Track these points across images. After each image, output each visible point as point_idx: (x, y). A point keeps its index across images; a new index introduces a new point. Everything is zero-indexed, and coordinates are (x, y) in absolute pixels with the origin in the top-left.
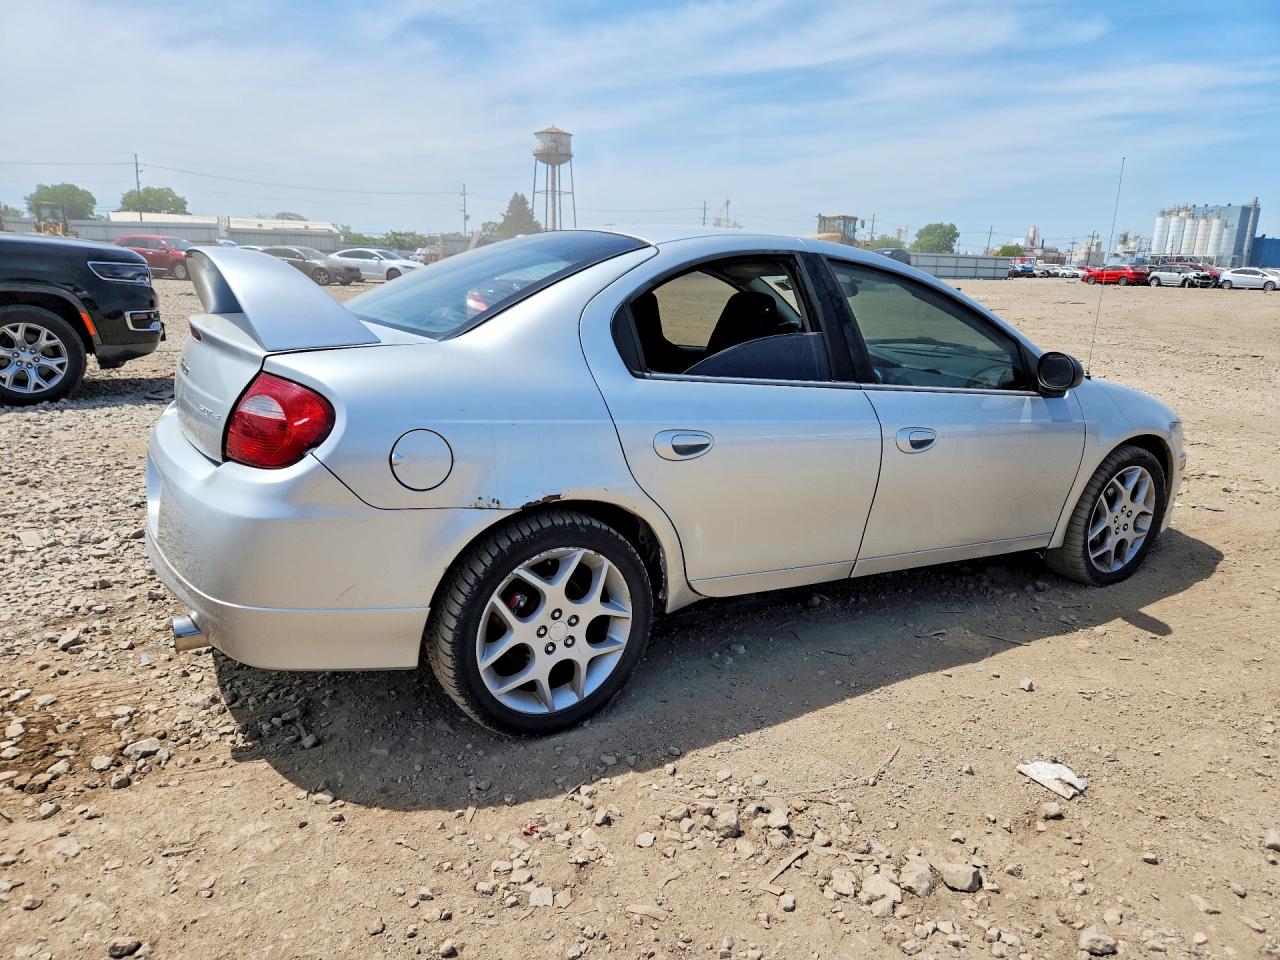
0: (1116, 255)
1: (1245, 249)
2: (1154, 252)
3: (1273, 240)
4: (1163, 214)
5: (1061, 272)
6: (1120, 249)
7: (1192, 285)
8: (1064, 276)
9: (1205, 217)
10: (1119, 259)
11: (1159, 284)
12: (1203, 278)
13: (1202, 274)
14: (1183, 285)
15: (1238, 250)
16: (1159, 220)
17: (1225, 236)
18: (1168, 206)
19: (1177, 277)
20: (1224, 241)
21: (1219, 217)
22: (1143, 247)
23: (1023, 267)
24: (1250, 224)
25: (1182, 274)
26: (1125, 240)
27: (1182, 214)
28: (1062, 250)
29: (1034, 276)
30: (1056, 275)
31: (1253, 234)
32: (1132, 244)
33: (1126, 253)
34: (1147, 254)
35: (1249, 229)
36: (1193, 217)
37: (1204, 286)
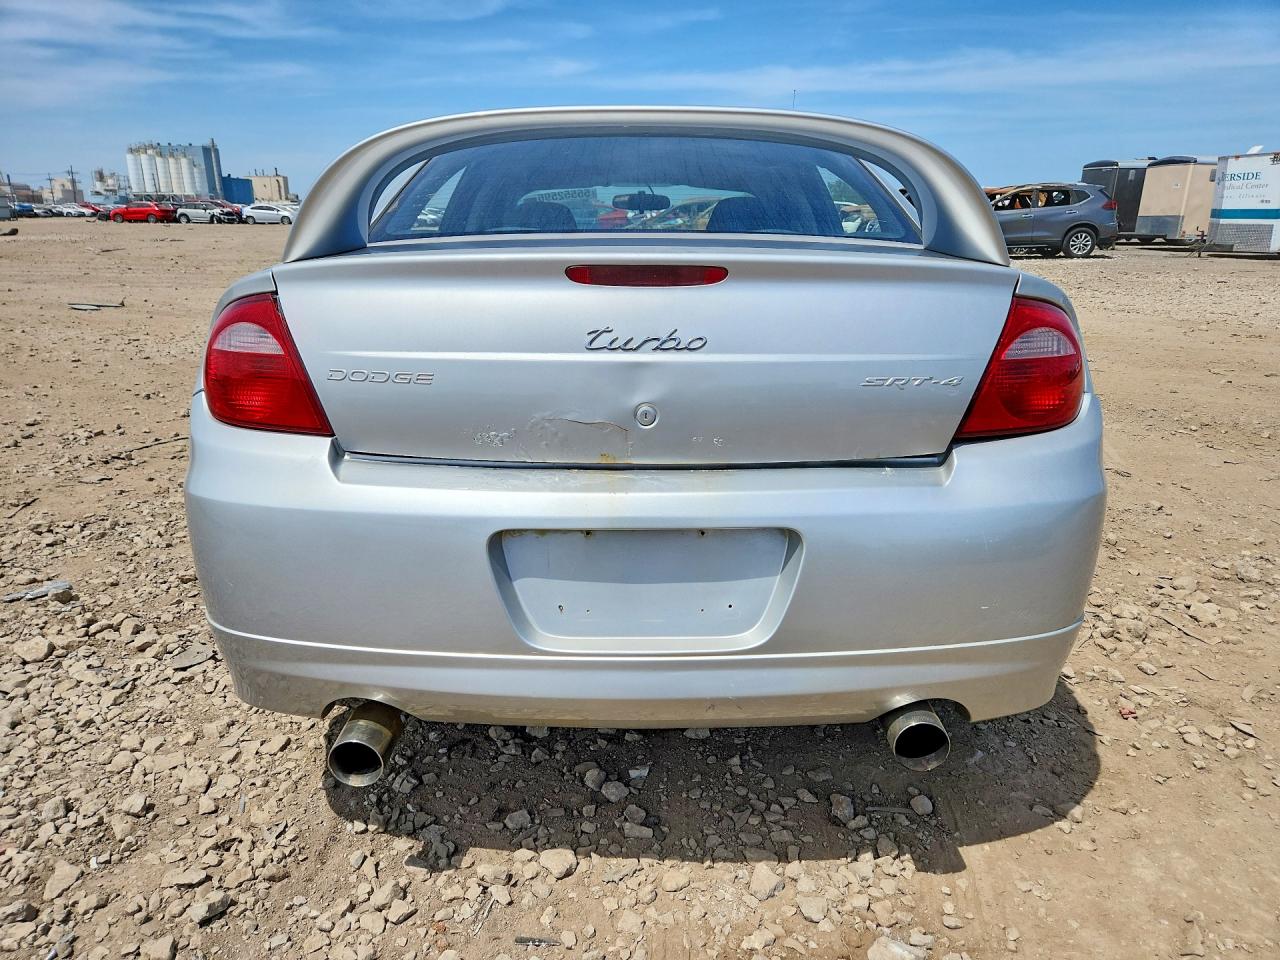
0: (98, 193)
1: (218, 187)
2: (135, 190)
3: (238, 179)
4: (131, 151)
5: (65, 211)
6: (99, 186)
7: (220, 221)
8: (69, 215)
9: (172, 155)
10: (103, 197)
11: (189, 221)
12: (228, 214)
13: (225, 210)
14: (212, 222)
15: (212, 188)
16: (129, 157)
17: (196, 175)
18: (134, 142)
19: (205, 214)
20: (197, 180)
21: (185, 156)
22: (123, 184)
23: (20, 206)
24: (214, 164)
25: (208, 211)
26: (101, 177)
27: (150, 152)
28: (34, 187)
29: (36, 216)
30: (60, 214)
31: (220, 174)
32: (110, 182)
33: (106, 190)
34: (128, 191)
35: (215, 168)
36: (161, 155)
37: (231, 222)
